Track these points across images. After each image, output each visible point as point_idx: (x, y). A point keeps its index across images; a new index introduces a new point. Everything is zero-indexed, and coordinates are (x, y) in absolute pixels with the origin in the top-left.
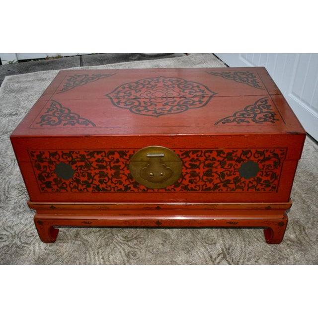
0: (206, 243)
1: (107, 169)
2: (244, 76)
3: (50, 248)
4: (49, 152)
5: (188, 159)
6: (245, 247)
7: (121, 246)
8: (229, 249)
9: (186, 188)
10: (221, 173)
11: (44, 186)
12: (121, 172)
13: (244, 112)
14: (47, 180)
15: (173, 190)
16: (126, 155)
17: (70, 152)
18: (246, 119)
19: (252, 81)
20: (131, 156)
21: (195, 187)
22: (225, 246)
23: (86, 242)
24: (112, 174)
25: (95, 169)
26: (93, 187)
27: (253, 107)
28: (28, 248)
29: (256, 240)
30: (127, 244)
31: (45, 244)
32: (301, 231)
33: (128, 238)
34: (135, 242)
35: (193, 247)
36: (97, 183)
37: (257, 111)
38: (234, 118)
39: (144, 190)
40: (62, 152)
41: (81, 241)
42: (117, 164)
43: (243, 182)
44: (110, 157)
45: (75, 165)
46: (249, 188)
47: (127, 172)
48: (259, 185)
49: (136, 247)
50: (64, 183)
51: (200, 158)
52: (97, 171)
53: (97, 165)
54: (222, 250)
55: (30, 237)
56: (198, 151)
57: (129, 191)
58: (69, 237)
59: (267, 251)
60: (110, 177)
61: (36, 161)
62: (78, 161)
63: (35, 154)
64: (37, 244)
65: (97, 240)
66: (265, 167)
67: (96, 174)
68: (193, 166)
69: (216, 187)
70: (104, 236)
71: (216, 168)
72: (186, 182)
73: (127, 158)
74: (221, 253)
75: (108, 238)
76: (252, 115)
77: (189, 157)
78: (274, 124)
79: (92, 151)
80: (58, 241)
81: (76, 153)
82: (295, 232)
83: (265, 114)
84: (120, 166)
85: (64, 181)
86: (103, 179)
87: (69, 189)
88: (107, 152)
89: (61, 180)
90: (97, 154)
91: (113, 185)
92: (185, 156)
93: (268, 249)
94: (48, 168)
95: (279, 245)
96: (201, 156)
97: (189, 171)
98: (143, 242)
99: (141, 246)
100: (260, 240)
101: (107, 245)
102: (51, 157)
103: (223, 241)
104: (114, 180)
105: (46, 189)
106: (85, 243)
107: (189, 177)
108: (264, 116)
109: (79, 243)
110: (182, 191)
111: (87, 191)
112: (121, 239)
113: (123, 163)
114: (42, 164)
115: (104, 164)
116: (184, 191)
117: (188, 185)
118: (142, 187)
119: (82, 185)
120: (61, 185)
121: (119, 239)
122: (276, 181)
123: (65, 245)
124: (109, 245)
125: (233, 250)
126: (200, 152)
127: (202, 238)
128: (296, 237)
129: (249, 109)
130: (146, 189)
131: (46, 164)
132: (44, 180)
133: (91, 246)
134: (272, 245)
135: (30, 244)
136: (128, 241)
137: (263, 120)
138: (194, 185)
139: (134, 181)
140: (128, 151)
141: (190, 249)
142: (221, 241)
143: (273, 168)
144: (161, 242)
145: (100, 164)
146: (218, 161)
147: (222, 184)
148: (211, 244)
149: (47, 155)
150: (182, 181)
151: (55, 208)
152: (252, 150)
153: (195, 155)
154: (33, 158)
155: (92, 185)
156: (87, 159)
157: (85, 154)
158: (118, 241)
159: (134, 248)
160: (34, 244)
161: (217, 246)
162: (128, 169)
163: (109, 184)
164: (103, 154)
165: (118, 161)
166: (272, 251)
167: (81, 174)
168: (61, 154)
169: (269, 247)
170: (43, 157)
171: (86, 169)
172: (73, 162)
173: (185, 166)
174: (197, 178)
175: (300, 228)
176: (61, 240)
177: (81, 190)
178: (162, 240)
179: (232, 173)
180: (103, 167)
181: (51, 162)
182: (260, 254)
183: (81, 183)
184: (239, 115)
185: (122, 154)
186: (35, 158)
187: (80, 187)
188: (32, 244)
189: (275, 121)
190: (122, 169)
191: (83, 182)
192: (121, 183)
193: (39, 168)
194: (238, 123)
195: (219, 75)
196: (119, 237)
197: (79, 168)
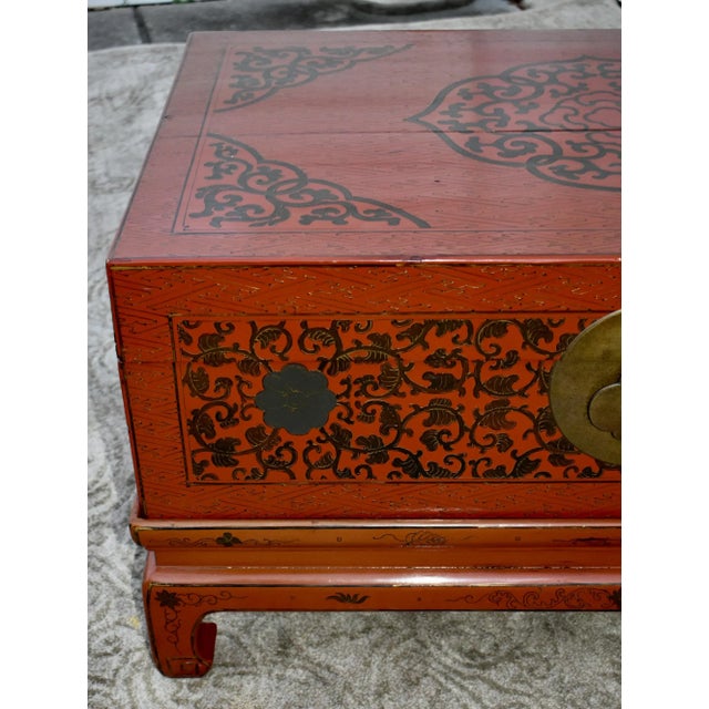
1: (462, 392)
3: (194, 697)
4: (253, 324)
7: (462, 687)
11: (208, 456)
12: (516, 402)
14: (222, 433)
16: (548, 337)
17: (334, 322)
20: (565, 340)
23: (325, 674)
24: (476, 412)
25: (416, 390)
26: (397, 462)
28: (106, 695)
30: (484, 680)
31: (168, 681)
33: (483, 656)
34: (512, 669)
36: (412, 444)
39: (588, 471)
40: (304, 324)
41: (304, 668)
42: (506, 373)
44: (485, 344)
45: (343, 375)
47: (535, 402)
49: (519, 687)
50: (287, 445)
52: (423, 400)
53: (425, 376)
55: (106, 654)
57: (530, 477)
58: (258, 656)
60: (469, 421)
61: (196, 358)
62: (358, 360)
63: (195, 334)
64: (138, 680)
65: (368, 665)
67: (417, 409)
70: (389, 649)
73: (552, 347)
75: (404, 656)
79: (420, 320)
80: (217, 671)
81: (357, 329)
84: (514, 378)
85: (285, 436)
86: (437, 428)
87: (299, 468)
88: (476, 325)
89: (275, 431)
90: (439, 334)
91: (473, 454)
94: (234, 389)
98: (542, 670)
99: (538, 684)
101: (411, 683)
102: (257, 347)
104: (481, 433)
105: (211, 469)
106: (321, 676)
109: (301, 675)
111: (370, 475)
112: (455, 661)
113: (529, 367)
114: (214, 373)
115: (457, 372)
118: (582, 462)
119: (356, 453)
120: (273, 453)
121: (449, 662)
123: (249, 685)
124: (417, 683)
130: (596, 469)
131: (230, 371)
132: (212, 434)
133: (348, 687)
135: (113, 683)
136: (484, 667)
139: (557, 436)
140: (562, 321)
145: (441, 370)
149: (242, 335)
151: (236, 540)
154: (187, 349)
155: (393, 455)
156: (393, 353)
157: (393, 332)
158: (445, 666)
159: (515, 692)
160: (127, 681)
162: (543, 390)
163: (457, 449)
164: (463, 332)
165: (512, 358)
167: (357, 412)
168: (297, 331)
170: (228, 341)
171: (381, 392)
172: (338, 365)
176: (225, 665)
177: (347, 473)
180: (449, 383)
181: (249, 366)
183: (353, 445)
185: (537, 331)
186: (194, 350)
187: (347, 461)
188: (119, 682)
190: (522, 393)
191: (361, 440)
192: (505, 444)
193: (198, 384)
196: (446, 654)
197: (355, 388)
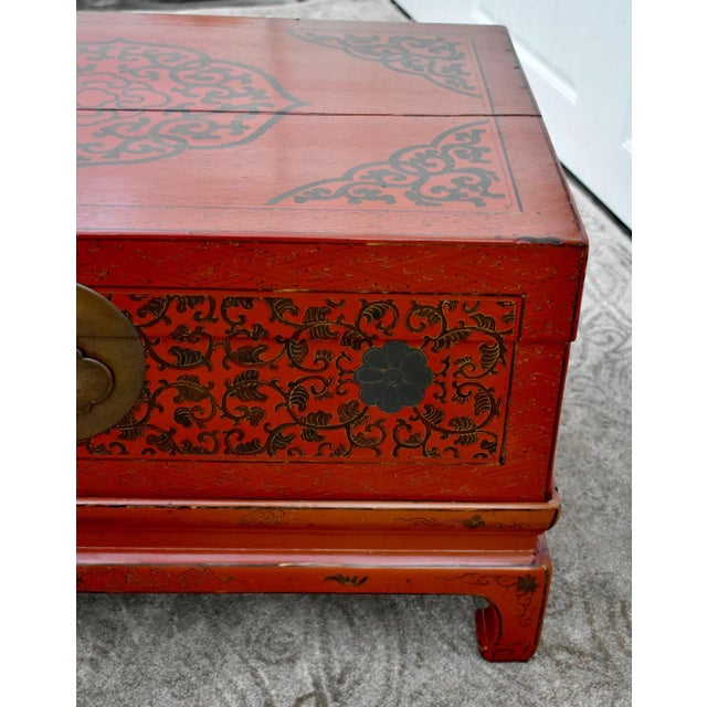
0: (260, 658)
2: (425, 51)
5: (162, 329)
6: (401, 673)
8: (341, 681)
9: (166, 441)
10: (291, 385)
13: (387, 167)
15: (119, 449)
18: (385, 192)
19: (445, 69)
21: (200, 438)
22: (328, 669)
27: (422, 150)
29: (445, 647)
32: (612, 616)
35: (207, 674)
37: (435, 165)
38: (343, 184)
43: (377, 424)
46: (400, 445)
51: (209, 329)
54: (316, 684)
56: (200, 299)
59: (478, 687)
66: (453, 368)
68: (185, 359)
69: (278, 440)
71: (272, 366)
72: (165, 420)
74: (311, 695)
76: (412, 179)
77: (169, 322)
78: (481, 209)
82: (591, 622)
83: (457, 176)
92: (149, 317)
93: (485, 681)
95: (524, 665)
96: (209, 317)
97: (172, 376)
100: (463, 647)
103: (323, 649)
107: (176, 400)
108: (453, 181)
110: (153, 452)
116: (158, 455)
117: (173, 431)
122: (495, 420)
125: (357, 683)
126: (207, 302)
127: (248, 641)
128: (594, 637)
129: (406, 157)
134: (500, 665)
137: (444, 194)
138: (195, 430)
141: (193, 679)
142: (318, 653)
143: (479, 371)
144: (89, 655)
146: (278, 339)
147: (300, 430)
148: (278, 662)
150: (148, 416)
152: (398, 300)
153: (191, 312)
161: (298, 670)
166: (499, 688)
169: (489, 671)
173: (157, 359)
174: (206, 404)
175: (611, 604)
178: (95, 647)
179: (331, 389)
182: (452, 696)
184: (362, 177)
189: (486, 200)
194: (353, 200)
195: (335, 43)
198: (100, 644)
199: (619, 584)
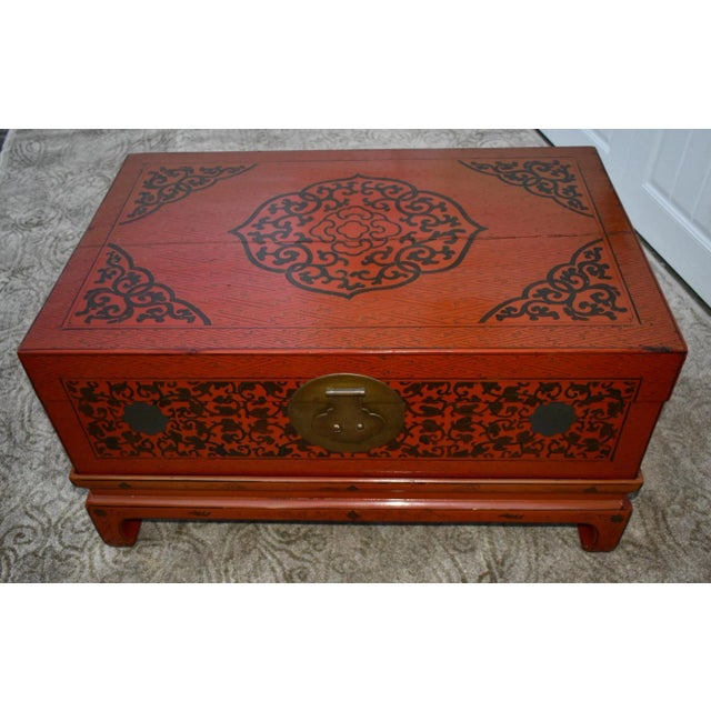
0: (455, 549)
1: (239, 416)
2: (547, 175)
3: (125, 560)
4: (109, 383)
5: (417, 398)
6: (536, 559)
7: (274, 556)
8: (502, 564)
9: (413, 451)
10: (490, 424)
11: (104, 445)
12: (271, 420)
13: (547, 285)
14: (108, 435)
15: (385, 455)
16: (281, 391)
17: (155, 383)
18: (552, 308)
19: (566, 191)
20: (290, 392)
21: (433, 450)
22: (494, 556)
23: (200, 546)
24: (249, 425)
25: (212, 414)
26: (211, 449)
27: (566, 268)
28: (77, 558)
29: (560, 541)
30: (287, 551)
31: (113, 549)
32: (657, 520)
33: (289, 536)
34: (304, 545)
35: (426, 559)
36: (217, 440)
37: (576, 282)
38: (524, 302)
39: (321, 455)
40: (137, 383)
41: (189, 542)
42: (262, 407)
43: (539, 442)
44: (245, 393)
45: (169, 407)
46: (551, 452)
47: (284, 421)
48: (573, 448)
49: (307, 557)
50: (147, 440)
51: (445, 398)
52: (218, 419)
53: (216, 408)
54: (489, 566)
55: (82, 532)
56: (442, 384)
57: (289, 457)
58: (165, 534)
59: (583, 569)
60: (247, 430)
61: (81, 400)
62: (175, 400)
63: (78, 387)
64: (97, 550)
65: (224, 540)
66: (590, 414)
67: (216, 424)
68: (429, 412)
69: (478, 449)
70: (238, 531)
71: (480, 415)
72: (412, 441)
73: (284, 395)
74: (486, 574)
75: (245, 535)
76: (565, 296)
77: (422, 395)
78: (614, 323)
79: (204, 381)
80: (141, 543)
81: (169, 385)
82: (644, 524)
83: (593, 291)
84: (268, 409)
85: (145, 437)
86: (230, 433)
87: (157, 451)
88: (237, 385)
89: (138, 434)
90: (217, 388)
91: (253, 445)
92: (411, 393)
93: (586, 565)
94: (109, 412)
95: (608, 555)
96: (447, 393)
97: (420, 420)
98: (321, 546)
99: (317, 554)
100: (570, 542)
101: (246, 552)
102: (114, 393)
103: (491, 543)
104: (255, 436)
105: (107, 451)
106: (197, 547)
107: (421, 432)
108: (592, 297)
109: (186, 546)
110: (405, 456)
111: (198, 455)
112: (274, 538)
113: (274, 404)
114: (95, 406)
115: (233, 405)
116: (409, 457)
117: (418, 446)
118: (317, 450)
119: (187, 445)
120: (140, 443)
121: (270, 539)
122: (611, 440)
123: (156, 552)
124: (249, 553)
125: (512, 565)
126: (446, 386)
127: (446, 537)
128: (647, 535)
129: (557, 276)
130: (325, 453)
131: (105, 405)
132: (103, 435)
133: (210, 555)
134: (593, 555)
135: (82, 550)
136: (288, 543)
137: (588, 309)
138: (431, 446)
139: (299, 437)
140: (286, 383)
141: (419, 563)
142: (487, 545)
143: (606, 416)
144: (359, 546)
145: (223, 405)
146: (487, 402)
147: (491, 445)
148: (465, 552)
149: (103, 388)
150: (404, 439)
151: (129, 487)
152: (562, 383)
153: (435, 390)
154: (75, 395)
155: (207, 445)
156: (193, 397)
157: (190, 388)
158: (268, 542)
159: (303, 559)
160: (90, 549)
161: (477, 557)
162: (285, 416)
163: (245, 442)
164: (230, 388)
165: (262, 401)
166: (595, 569)
167: (181, 425)
168: (135, 387)
169: (588, 558)
170: (97, 391)
171: (193, 415)
172: (164, 402)
173: (412, 412)
174: (439, 433)
175: (656, 514)
176: (146, 539)
177: (184, 453)
178: (362, 541)
179: (514, 426)
180: (230, 412)
181: (113, 402)
182: (568, 575)
183: (184, 440)
184: (534, 296)
185: (271, 387)
186: (79, 395)
187: (182, 448)
188: (86, 550)
189: (616, 313)
190: (273, 416)
191: (187, 438)
192: (270, 441)
193: (89, 412)
194: (533, 318)
195: (490, 170)
196: (270, 534)
197: (177, 413)
198: (365, 539)
199: (660, 498)
